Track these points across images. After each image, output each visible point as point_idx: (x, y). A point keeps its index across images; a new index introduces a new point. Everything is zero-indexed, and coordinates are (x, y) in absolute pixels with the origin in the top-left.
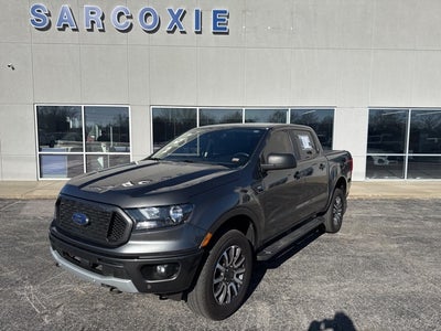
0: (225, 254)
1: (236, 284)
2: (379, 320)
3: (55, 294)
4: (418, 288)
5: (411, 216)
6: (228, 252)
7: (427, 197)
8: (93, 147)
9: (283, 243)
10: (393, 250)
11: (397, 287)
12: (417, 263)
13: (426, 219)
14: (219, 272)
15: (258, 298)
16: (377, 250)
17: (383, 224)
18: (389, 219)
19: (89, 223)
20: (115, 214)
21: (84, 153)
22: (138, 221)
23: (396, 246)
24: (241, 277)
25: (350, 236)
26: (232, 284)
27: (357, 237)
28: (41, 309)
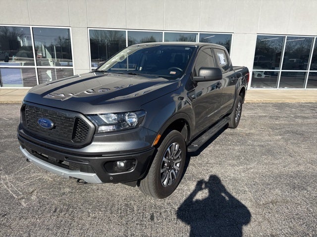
0: (169, 149)
1: (175, 170)
2: (279, 193)
3: (27, 182)
4: (302, 168)
5: (285, 115)
6: (170, 148)
7: (294, 101)
8: (42, 62)
9: (205, 138)
10: (278, 140)
11: (287, 168)
12: (297, 149)
13: (296, 117)
14: (164, 163)
15: (189, 179)
16: (267, 141)
17: (267, 121)
18: (271, 117)
19: (54, 127)
20: (78, 120)
21: (36, 67)
22: (99, 126)
23: (280, 137)
24: (178, 165)
25: (246, 130)
26: (173, 171)
27: (252, 131)
28: (18, 195)
